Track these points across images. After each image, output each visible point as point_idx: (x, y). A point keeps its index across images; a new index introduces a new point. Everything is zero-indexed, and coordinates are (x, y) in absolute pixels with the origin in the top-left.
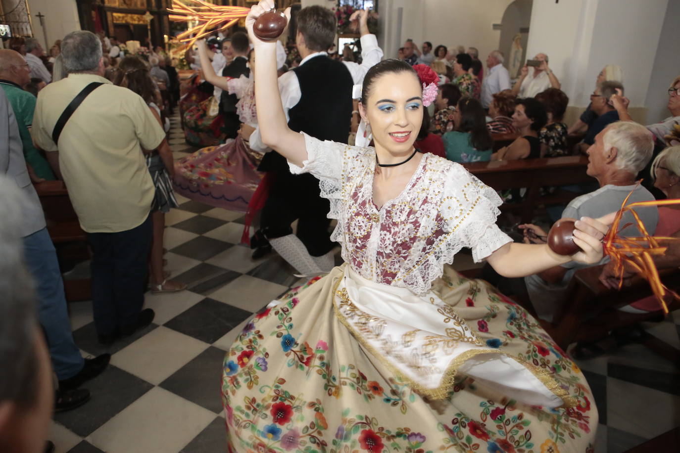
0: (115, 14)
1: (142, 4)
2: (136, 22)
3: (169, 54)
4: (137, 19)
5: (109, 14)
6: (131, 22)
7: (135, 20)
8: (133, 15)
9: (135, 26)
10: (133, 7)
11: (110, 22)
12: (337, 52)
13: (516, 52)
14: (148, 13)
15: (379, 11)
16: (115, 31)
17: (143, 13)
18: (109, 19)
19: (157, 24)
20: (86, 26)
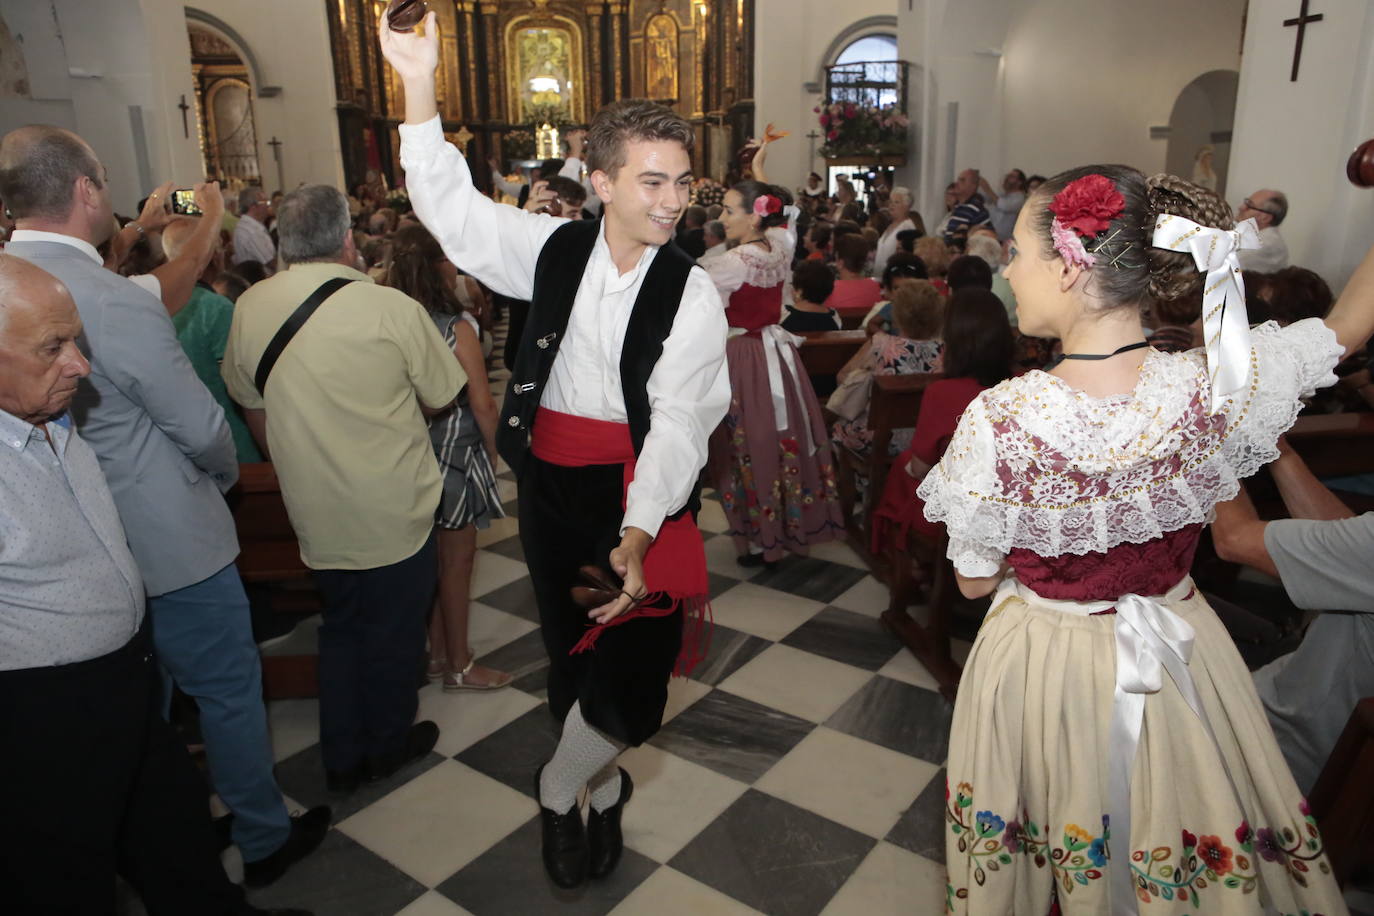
1: (454, 114)
5: (393, 134)
12: (826, 193)
14: (464, 129)
15: (910, 112)
19: (479, 148)
20: (352, 158)
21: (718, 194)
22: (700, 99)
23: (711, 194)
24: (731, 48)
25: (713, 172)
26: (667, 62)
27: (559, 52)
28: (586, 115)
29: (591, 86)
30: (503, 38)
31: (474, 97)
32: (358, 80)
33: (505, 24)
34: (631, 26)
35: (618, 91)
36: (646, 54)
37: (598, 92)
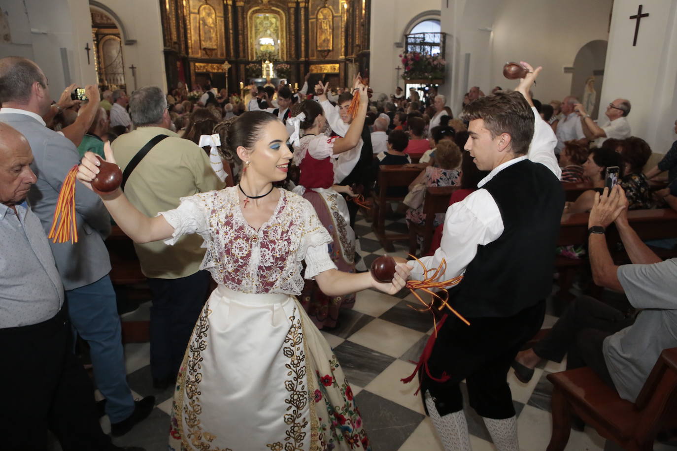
0: (197, 64)
1: (222, 54)
2: (216, 71)
3: (243, 99)
4: (216, 68)
5: (192, 64)
6: (211, 70)
7: (214, 69)
8: (213, 65)
9: (214, 74)
10: (213, 57)
11: (192, 71)
12: (404, 97)
13: (590, 95)
14: (226, 63)
15: (446, 57)
16: (196, 79)
17: (223, 62)
18: (192, 68)
19: (234, 72)
20: (171, 76)
22: (343, 49)
24: (359, 25)
27: (274, 25)
28: (287, 56)
29: (290, 42)
30: (247, 18)
31: (232, 47)
32: (174, 37)
33: (248, 11)
34: (310, 13)
35: (303, 45)
36: (317, 27)
37: (293, 45)
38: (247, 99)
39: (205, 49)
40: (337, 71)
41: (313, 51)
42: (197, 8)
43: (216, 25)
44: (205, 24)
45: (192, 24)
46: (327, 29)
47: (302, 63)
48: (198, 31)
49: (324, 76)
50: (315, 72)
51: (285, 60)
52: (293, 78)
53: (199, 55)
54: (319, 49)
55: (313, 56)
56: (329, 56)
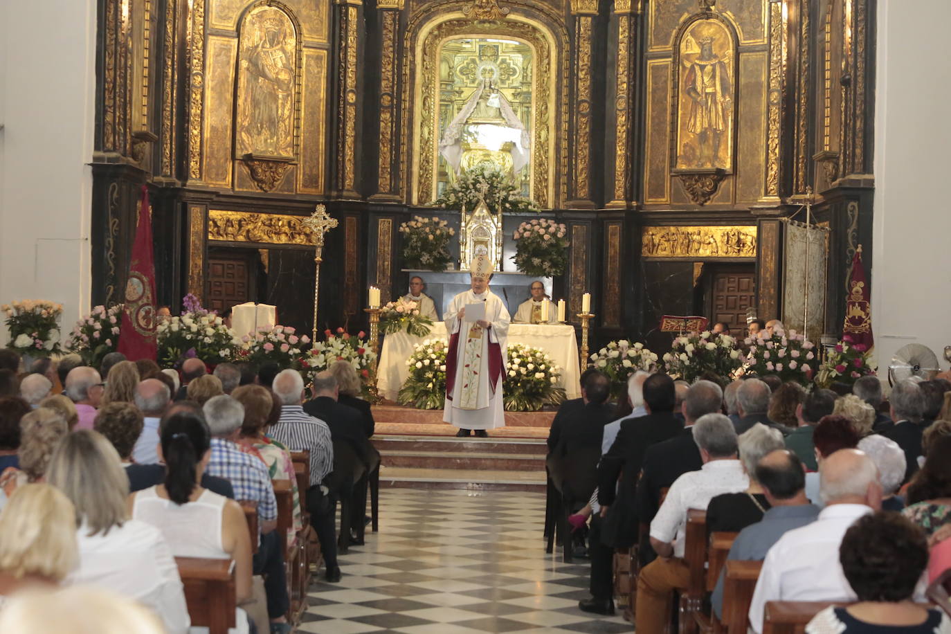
0: (214, 214)
1: (311, 181)
2: (284, 239)
4: (286, 229)
5: (195, 212)
6: (265, 238)
7: (278, 233)
8: (274, 216)
9: (274, 250)
10: (278, 189)
11: (194, 239)
14: (321, 209)
18: (196, 226)
19: (351, 247)
20: (109, 254)
21: (795, 353)
22: (774, 169)
23: (781, 353)
24: (831, 79)
25: (789, 311)
26: (715, 102)
27: (517, 79)
28: (557, 194)
29: (570, 140)
30: (413, 49)
31: (349, 153)
32: (139, 117)
33: (420, 26)
34: (651, 37)
35: (620, 151)
36: (676, 86)
37: (584, 150)
38: (393, 348)
39: (248, 159)
40: (748, 253)
41: (658, 174)
42: (235, 16)
43: (297, 76)
44: (258, 71)
45: (208, 76)
46: (714, 94)
47: (613, 216)
48: (229, 97)
49: (697, 271)
50: (663, 252)
51: (551, 206)
52: (577, 272)
53: (224, 184)
54: (682, 166)
55: (658, 191)
56: (719, 193)
